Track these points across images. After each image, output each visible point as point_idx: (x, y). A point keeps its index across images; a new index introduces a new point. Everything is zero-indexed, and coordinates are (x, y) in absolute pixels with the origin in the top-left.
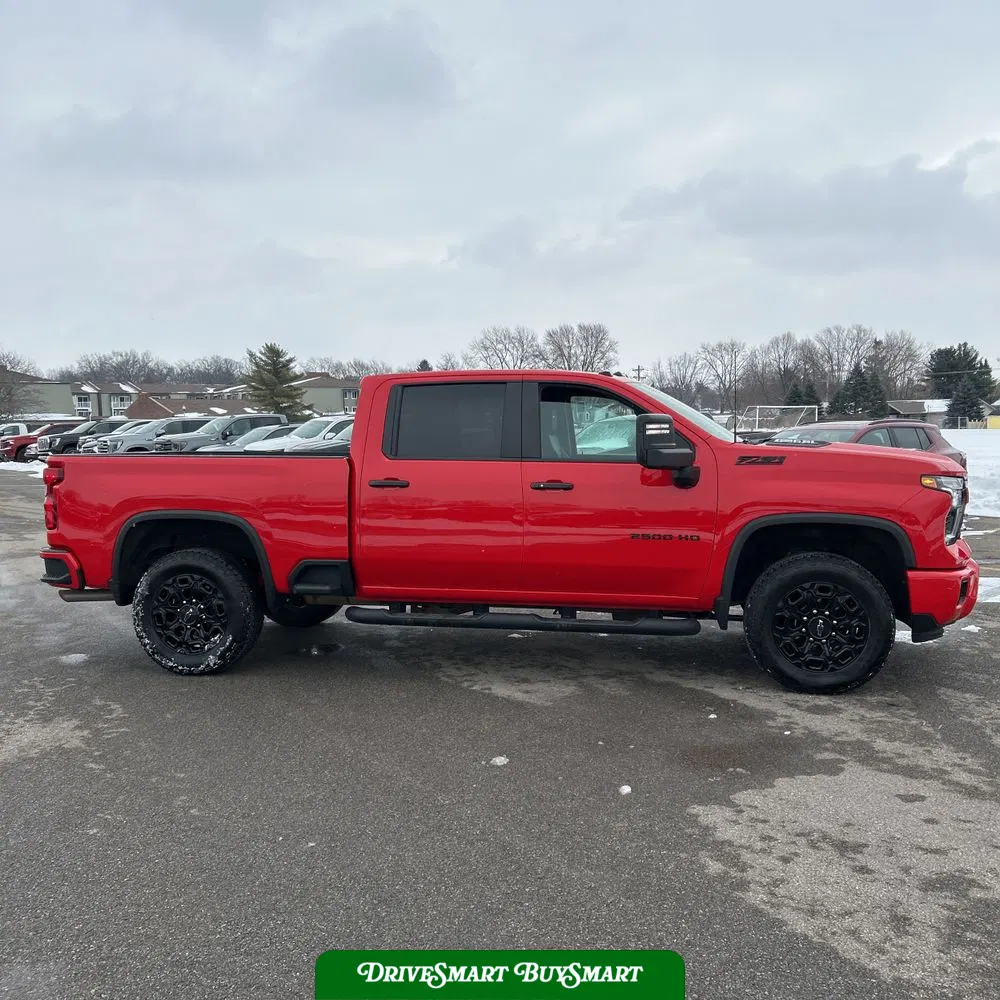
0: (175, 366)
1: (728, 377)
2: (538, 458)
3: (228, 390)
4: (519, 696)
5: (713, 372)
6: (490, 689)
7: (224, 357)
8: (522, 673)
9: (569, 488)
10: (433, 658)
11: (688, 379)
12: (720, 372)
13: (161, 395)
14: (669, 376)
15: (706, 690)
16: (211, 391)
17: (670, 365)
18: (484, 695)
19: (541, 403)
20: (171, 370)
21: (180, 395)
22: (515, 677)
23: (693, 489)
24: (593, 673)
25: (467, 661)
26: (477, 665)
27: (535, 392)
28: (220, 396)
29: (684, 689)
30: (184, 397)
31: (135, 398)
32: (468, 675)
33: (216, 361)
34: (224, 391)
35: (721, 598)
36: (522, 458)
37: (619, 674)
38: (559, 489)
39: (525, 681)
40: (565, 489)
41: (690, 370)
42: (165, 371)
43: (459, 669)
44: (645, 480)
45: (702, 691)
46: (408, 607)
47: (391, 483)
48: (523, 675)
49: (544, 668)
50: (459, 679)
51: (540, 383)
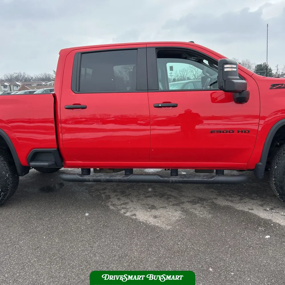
0: (33, 77)
1: (197, 75)
2: (157, 90)
3: (49, 83)
4: (152, 221)
5: (192, 73)
6: (135, 215)
7: (47, 73)
8: (151, 201)
9: (175, 106)
10: (107, 191)
11: (185, 76)
12: (194, 73)
13: (29, 85)
14: (179, 75)
15: (250, 211)
16: (44, 83)
17: (180, 72)
18: (132, 220)
19: (157, 59)
20: (32, 78)
21: (35, 85)
22: (148, 205)
23: (247, 103)
24: (187, 200)
25: (123, 193)
26: (128, 196)
27: (154, 53)
28: (47, 85)
29: (238, 211)
30: (36, 85)
31: (21, 86)
32: (124, 204)
33: (45, 75)
34: (48, 83)
35: (260, 164)
36: (148, 90)
37: (200, 200)
38: (169, 107)
39: (153, 207)
40: (173, 107)
41: (186, 73)
42: (30, 78)
43: (119, 199)
44: (214, 100)
45: (248, 212)
46: (92, 169)
47: (77, 107)
48: (151, 203)
49: (161, 197)
50: (119, 207)
51: (156, 48)
